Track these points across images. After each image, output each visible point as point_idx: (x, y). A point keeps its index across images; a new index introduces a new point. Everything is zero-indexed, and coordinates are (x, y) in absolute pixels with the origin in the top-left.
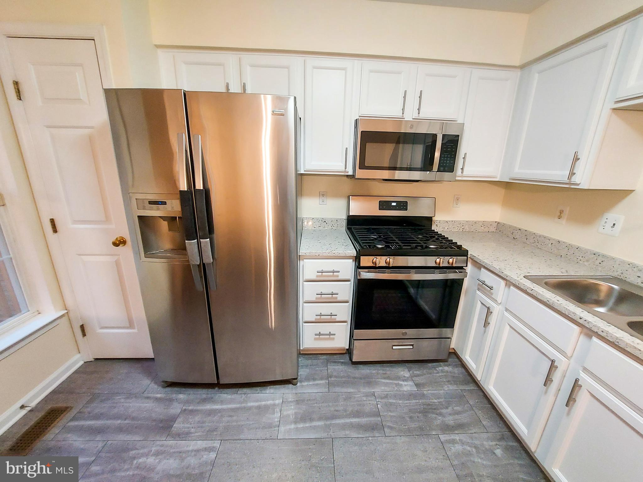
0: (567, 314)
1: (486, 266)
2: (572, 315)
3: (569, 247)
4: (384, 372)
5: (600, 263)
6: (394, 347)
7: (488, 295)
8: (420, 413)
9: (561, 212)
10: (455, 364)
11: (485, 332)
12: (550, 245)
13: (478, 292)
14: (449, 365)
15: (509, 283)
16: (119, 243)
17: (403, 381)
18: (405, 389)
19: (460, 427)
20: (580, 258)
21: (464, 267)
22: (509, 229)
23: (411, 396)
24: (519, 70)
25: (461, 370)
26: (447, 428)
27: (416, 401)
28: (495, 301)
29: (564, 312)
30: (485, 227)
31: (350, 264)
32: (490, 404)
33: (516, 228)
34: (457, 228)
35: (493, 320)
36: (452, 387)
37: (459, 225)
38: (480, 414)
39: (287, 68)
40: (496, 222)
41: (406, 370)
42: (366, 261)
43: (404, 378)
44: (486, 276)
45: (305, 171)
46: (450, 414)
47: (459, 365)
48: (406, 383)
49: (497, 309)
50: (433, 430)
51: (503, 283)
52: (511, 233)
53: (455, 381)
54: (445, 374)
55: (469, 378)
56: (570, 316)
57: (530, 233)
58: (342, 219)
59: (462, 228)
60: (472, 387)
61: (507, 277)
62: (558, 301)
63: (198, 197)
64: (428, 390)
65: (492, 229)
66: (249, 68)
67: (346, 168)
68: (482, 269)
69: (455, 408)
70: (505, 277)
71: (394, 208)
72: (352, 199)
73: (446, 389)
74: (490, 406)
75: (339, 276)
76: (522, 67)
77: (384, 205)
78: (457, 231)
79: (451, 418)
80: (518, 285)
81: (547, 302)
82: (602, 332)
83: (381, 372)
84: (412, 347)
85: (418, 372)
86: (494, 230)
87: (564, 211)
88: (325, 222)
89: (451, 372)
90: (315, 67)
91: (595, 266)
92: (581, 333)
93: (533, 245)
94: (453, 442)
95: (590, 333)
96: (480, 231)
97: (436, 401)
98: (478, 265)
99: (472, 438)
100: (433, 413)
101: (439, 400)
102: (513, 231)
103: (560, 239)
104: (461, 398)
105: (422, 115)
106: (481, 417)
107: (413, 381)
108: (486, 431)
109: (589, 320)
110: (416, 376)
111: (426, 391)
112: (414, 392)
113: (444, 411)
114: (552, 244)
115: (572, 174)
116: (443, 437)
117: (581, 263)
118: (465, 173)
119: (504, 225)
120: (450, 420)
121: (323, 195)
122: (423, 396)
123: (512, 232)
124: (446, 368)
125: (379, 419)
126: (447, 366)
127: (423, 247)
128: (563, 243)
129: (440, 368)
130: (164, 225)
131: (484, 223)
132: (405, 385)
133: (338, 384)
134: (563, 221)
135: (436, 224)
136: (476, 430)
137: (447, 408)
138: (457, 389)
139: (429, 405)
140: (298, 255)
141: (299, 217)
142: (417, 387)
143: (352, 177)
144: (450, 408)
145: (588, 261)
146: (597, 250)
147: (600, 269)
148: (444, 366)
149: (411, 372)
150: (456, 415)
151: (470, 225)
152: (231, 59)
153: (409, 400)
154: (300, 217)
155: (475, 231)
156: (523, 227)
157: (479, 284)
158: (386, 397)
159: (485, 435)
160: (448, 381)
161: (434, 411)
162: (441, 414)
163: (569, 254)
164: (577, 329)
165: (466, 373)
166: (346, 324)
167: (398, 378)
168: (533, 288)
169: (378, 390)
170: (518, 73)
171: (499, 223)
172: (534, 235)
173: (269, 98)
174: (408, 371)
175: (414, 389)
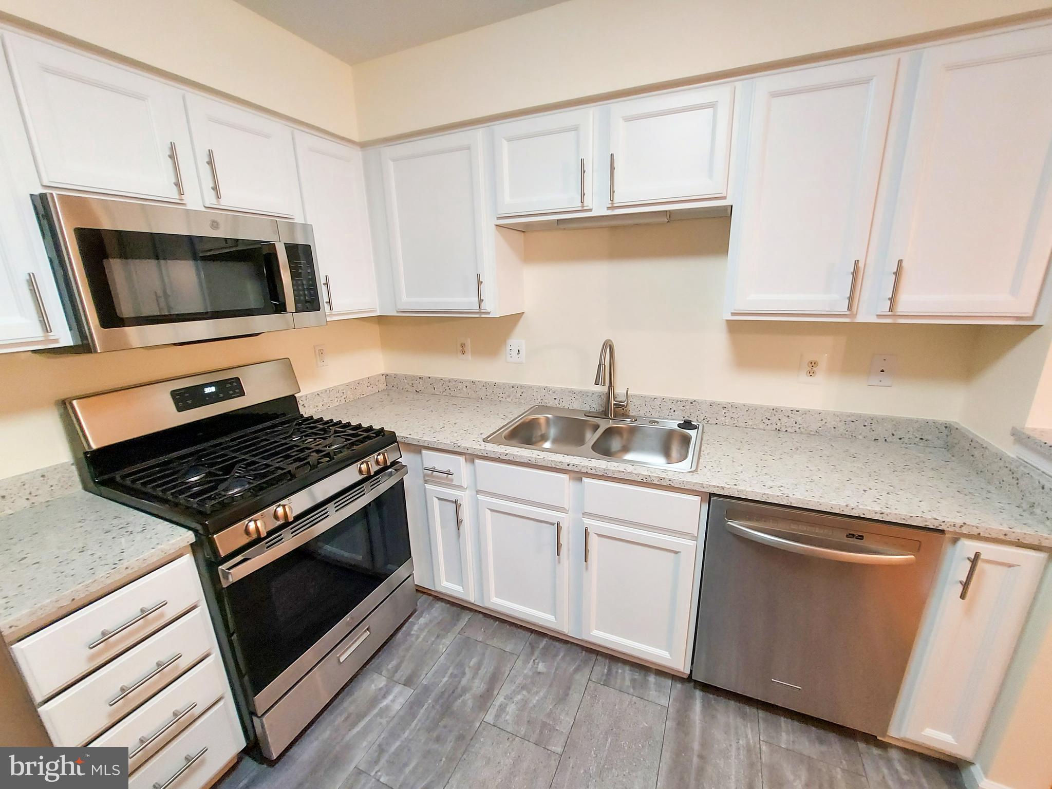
0: (554, 466)
1: (430, 446)
2: (559, 464)
3: (486, 385)
4: (345, 715)
5: (521, 395)
6: (342, 659)
7: (446, 484)
8: (442, 718)
9: (463, 346)
10: (427, 604)
11: (459, 536)
12: (464, 389)
13: (428, 486)
14: (422, 613)
15: (472, 457)
17: (384, 697)
18: (397, 707)
19: (493, 681)
20: (501, 395)
21: (397, 460)
22: (406, 381)
23: (413, 706)
24: (359, 148)
25: (439, 605)
26: (485, 699)
27: (424, 708)
28: (460, 487)
29: (550, 466)
30: (372, 386)
32: (496, 621)
33: (414, 377)
35: (466, 514)
36: (447, 641)
37: (338, 395)
38: (496, 642)
40: (383, 375)
41: (374, 676)
42: (232, 538)
43: (383, 693)
44: (432, 459)
46: (473, 678)
47: (433, 602)
48: (390, 697)
49: (465, 498)
50: (473, 722)
51: (462, 459)
52: (411, 386)
53: (444, 628)
54: (426, 630)
55: (455, 608)
56: (557, 467)
57: (436, 379)
58: (62, 465)
59: (343, 398)
60: (466, 617)
61: (468, 450)
62: (538, 455)
64: (426, 674)
65: (382, 386)
68: (424, 452)
69: (472, 664)
70: (465, 451)
71: (214, 398)
73: (444, 650)
74: (497, 623)
75: (166, 612)
76: (364, 145)
77: (186, 398)
78: (337, 404)
79: (477, 681)
80: (486, 455)
81: (529, 461)
82: (591, 469)
83: (340, 720)
85: (394, 663)
87: (466, 344)
89: (431, 621)
91: (517, 400)
92: (570, 479)
93: (444, 394)
94: (502, 709)
95: (580, 475)
96: (368, 394)
97: (446, 679)
98: (417, 448)
99: (513, 682)
100: (456, 699)
101: (448, 674)
102: (413, 382)
103: (474, 379)
104: (466, 645)
105: (226, 203)
106: (501, 646)
107: (397, 684)
108: (516, 657)
109: (577, 463)
110: (396, 671)
111: (425, 679)
112: (412, 699)
113: (464, 682)
114: (466, 387)
115: (480, 301)
116: (490, 718)
117: (503, 400)
118: (334, 310)
119: (396, 376)
120: (478, 686)
122: (427, 690)
123: (411, 384)
124: (422, 621)
126: (421, 617)
127: (330, 455)
128: (478, 383)
129: (416, 628)
131: (369, 381)
132: (393, 701)
134: (469, 356)
135: (302, 403)
136: (509, 666)
137: (464, 674)
138: (454, 636)
139: (443, 693)
142: (409, 686)
144: (467, 670)
145: (509, 396)
146: (513, 382)
147: (523, 401)
148: (418, 620)
149: (384, 673)
150: (480, 671)
151: (353, 389)
153: (414, 717)
155: (362, 396)
156: (425, 374)
157: (425, 475)
158: (381, 751)
159: (519, 663)
160: (438, 636)
161: (454, 695)
162: (465, 690)
163: (488, 394)
164: (565, 477)
165: (448, 605)
167: (374, 701)
168: (507, 452)
169: (360, 756)
170: (359, 152)
171: (387, 375)
172: (441, 381)
174: (380, 675)
175: (409, 692)
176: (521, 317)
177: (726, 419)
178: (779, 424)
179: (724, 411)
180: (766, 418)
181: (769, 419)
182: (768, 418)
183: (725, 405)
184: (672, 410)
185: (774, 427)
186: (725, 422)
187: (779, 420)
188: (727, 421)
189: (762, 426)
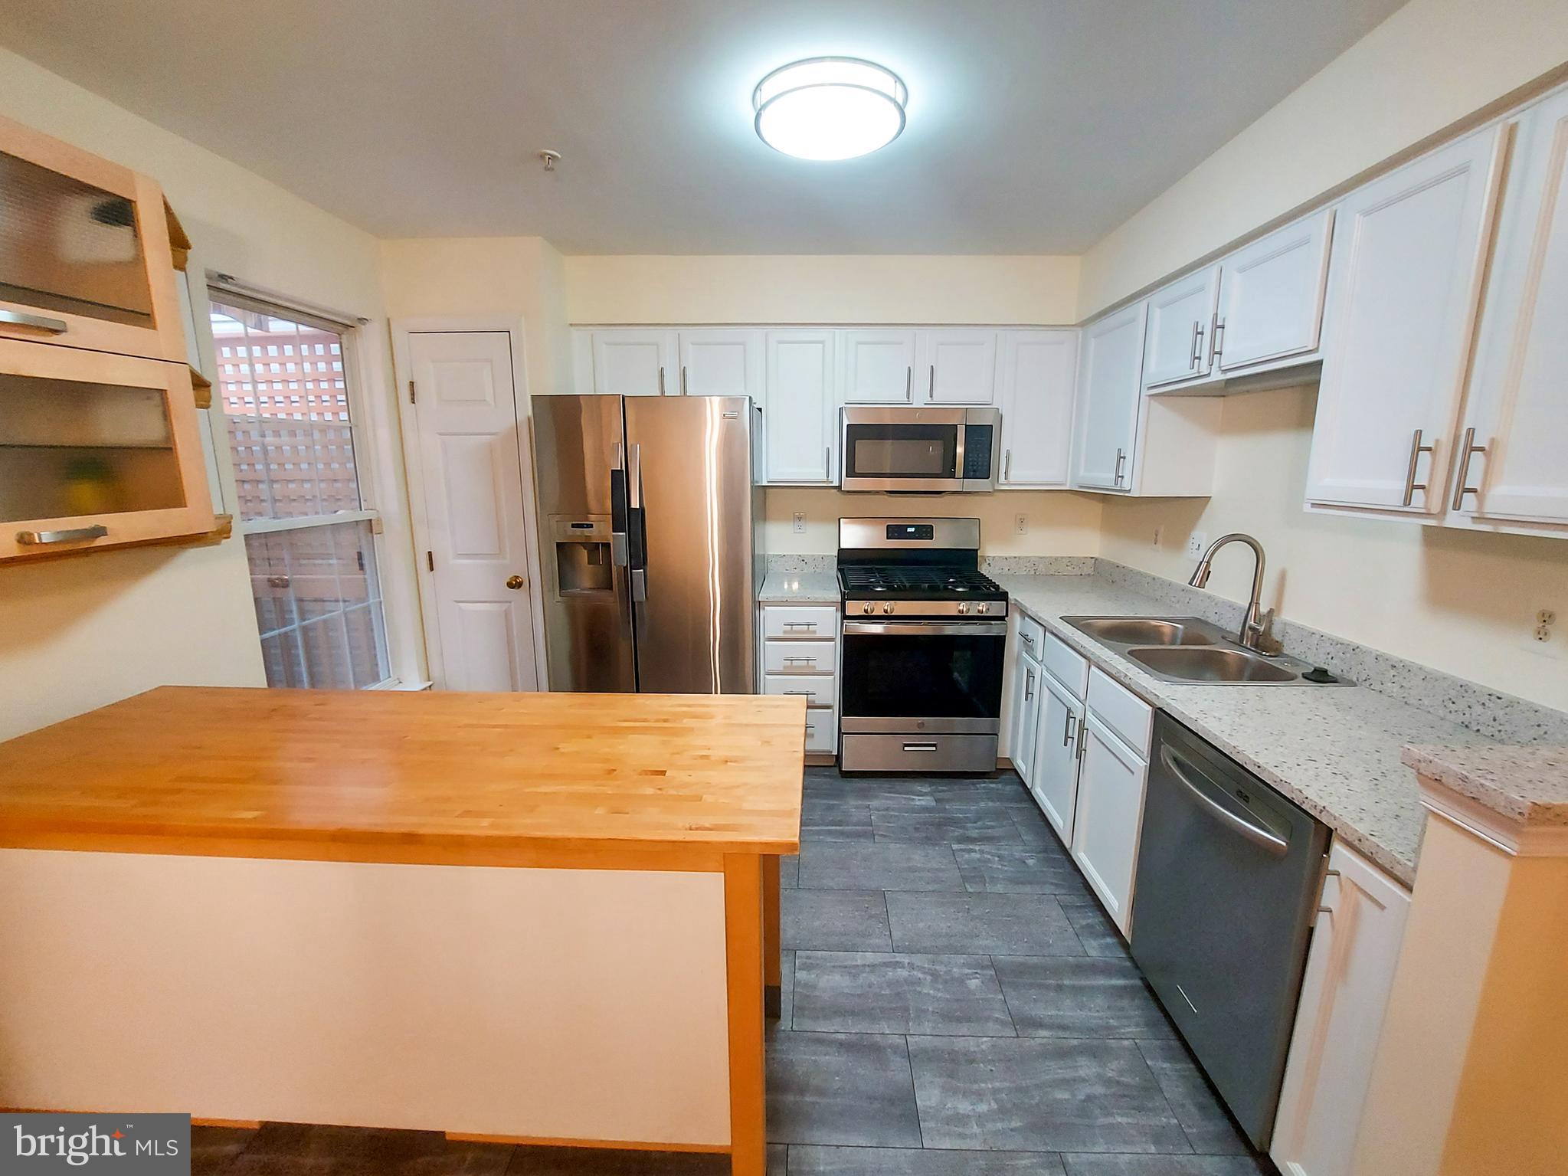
1: (1026, 611)
2: (1081, 648)
6: (906, 748)
8: (931, 826)
9: (1157, 533)
10: (1007, 781)
15: (1045, 629)
16: (515, 584)
17: (918, 796)
18: (919, 804)
19: (986, 839)
22: (1107, 568)
23: (926, 810)
24: (1079, 329)
26: (968, 840)
27: (931, 815)
28: (1037, 659)
30: (1073, 566)
31: (832, 614)
33: (1114, 564)
34: (1025, 568)
35: (1037, 688)
36: (993, 804)
37: (1028, 565)
38: (1023, 829)
39: (743, 344)
40: (1092, 559)
41: (926, 785)
42: (855, 607)
43: (922, 793)
44: (1028, 627)
45: (769, 482)
47: (1016, 784)
48: (920, 798)
49: (1038, 671)
50: (944, 840)
51: (1041, 630)
52: (1110, 575)
53: (1003, 798)
54: (987, 791)
55: (1025, 796)
58: (831, 556)
59: (1030, 568)
60: (1024, 805)
63: (632, 517)
64: (952, 806)
65: (1088, 570)
66: (690, 346)
67: (828, 476)
69: (988, 823)
70: (1041, 622)
71: (911, 536)
72: (846, 523)
73: (982, 806)
75: (818, 632)
76: (1083, 324)
77: (895, 531)
78: (1025, 573)
79: (976, 831)
80: (1050, 628)
82: (1096, 657)
84: (934, 748)
85: (946, 787)
86: (1091, 571)
88: (803, 560)
89: (997, 790)
90: (780, 342)
92: (1086, 665)
94: (970, 851)
96: (1066, 573)
97: (961, 816)
98: (1024, 613)
99: (999, 849)
100: (952, 826)
101: (966, 815)
102: (1112, 570)
104: (1000, 815)
105: (937, 398)
106: (1024, 832)
107: (933, 796)
108: (1023, 844)
109: (1091, 649)
110: (941, 792)
111: (949, 806)
112: (931, 807)
113: (969, 825)
115: (1117, 477)
118: (1012, 479)
119: (1103, 561)
120: (974, 833)
121: (800, 519)
122: (945, 810)
123: (1110, 572)
124: (992, 786)
125: (871, 828)
126: (994, 783)
129: (983, 785)
130: (584, 554)
131: (1071, 561)
132: (919, 800)
133: (817, 796)
134: (1159, 546)
135: (988, 562)
136: (1009, 842)
137: (975, 822)
138: (1000, 806)
139: (949, 819)
140: (757, 599)
141: (758, 555)
142: (936, 802)
143: (839, 488)
144: (980, 823)
148: (991, 783)
149: (934, 787)
150: (986, 829)
152: (668, 336)
153: (921, 814)
154: (761, 553)
155: (1057, 574)
158: (887, 809)
159: (1020, 848)
160: (991, 798)
161: (953, 824)
162: (964, 828)
165: (1023, 792)
166: (830, 711)
167: (911, 793)
168: (1060, 628)
169: (875, 803)
170: (1080, 332)
171: (1096, 559)
173: (716, 400)
174: (929, 786)
175: (934, 804)
176: (1208, 501)
177: (1393, 687)
178: (1467, 715)
179: (1393, 672)
180: (1450, 699)
181: (1453, 703)
182: (1454, 700)
183: (1396, 662)
184: (1330, 657)
185: (1461, 718)
186: (1392, 692)
187: (1469, 707)
188: (1395, 690)
189: (1441, 713)
